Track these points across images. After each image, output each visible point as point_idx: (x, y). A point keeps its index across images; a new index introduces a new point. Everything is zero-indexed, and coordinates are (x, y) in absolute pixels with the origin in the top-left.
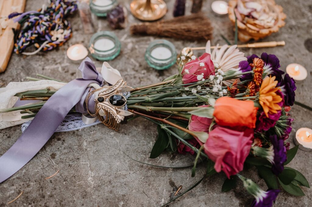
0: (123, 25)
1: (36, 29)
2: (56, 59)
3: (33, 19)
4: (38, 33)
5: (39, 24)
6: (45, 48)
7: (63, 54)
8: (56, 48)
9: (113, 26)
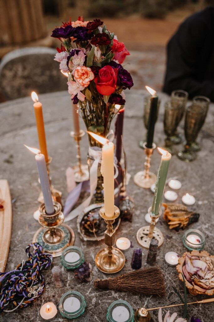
0: (88, 280)
1: (15, 288)
2: (30, 316)
3: (13, 278)
4: (17, 291)
5: (18, 283)
6: (22, 306)
7: (37, 311)
8: (31, 304)
9: (80, 281)
